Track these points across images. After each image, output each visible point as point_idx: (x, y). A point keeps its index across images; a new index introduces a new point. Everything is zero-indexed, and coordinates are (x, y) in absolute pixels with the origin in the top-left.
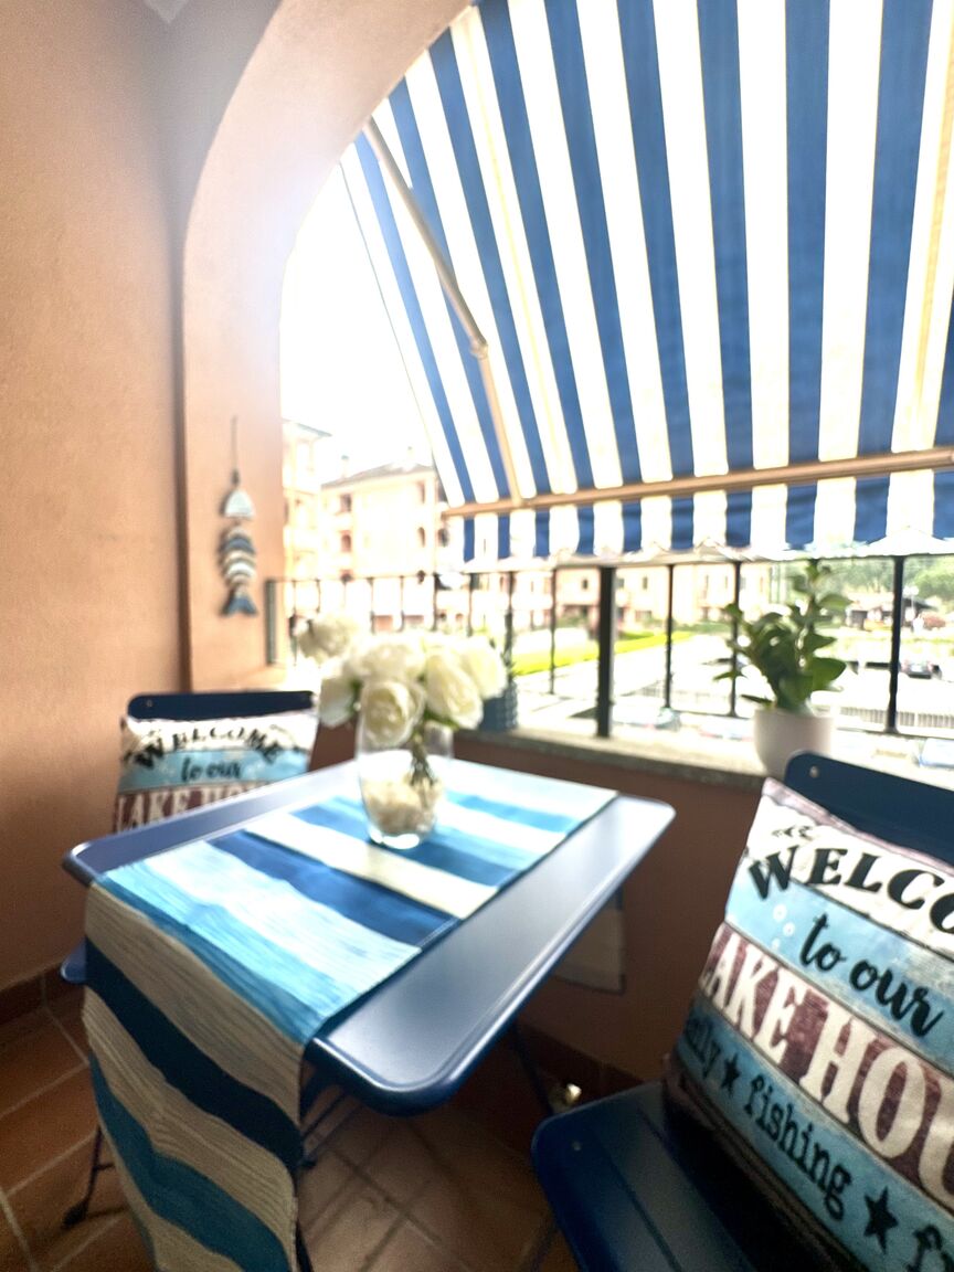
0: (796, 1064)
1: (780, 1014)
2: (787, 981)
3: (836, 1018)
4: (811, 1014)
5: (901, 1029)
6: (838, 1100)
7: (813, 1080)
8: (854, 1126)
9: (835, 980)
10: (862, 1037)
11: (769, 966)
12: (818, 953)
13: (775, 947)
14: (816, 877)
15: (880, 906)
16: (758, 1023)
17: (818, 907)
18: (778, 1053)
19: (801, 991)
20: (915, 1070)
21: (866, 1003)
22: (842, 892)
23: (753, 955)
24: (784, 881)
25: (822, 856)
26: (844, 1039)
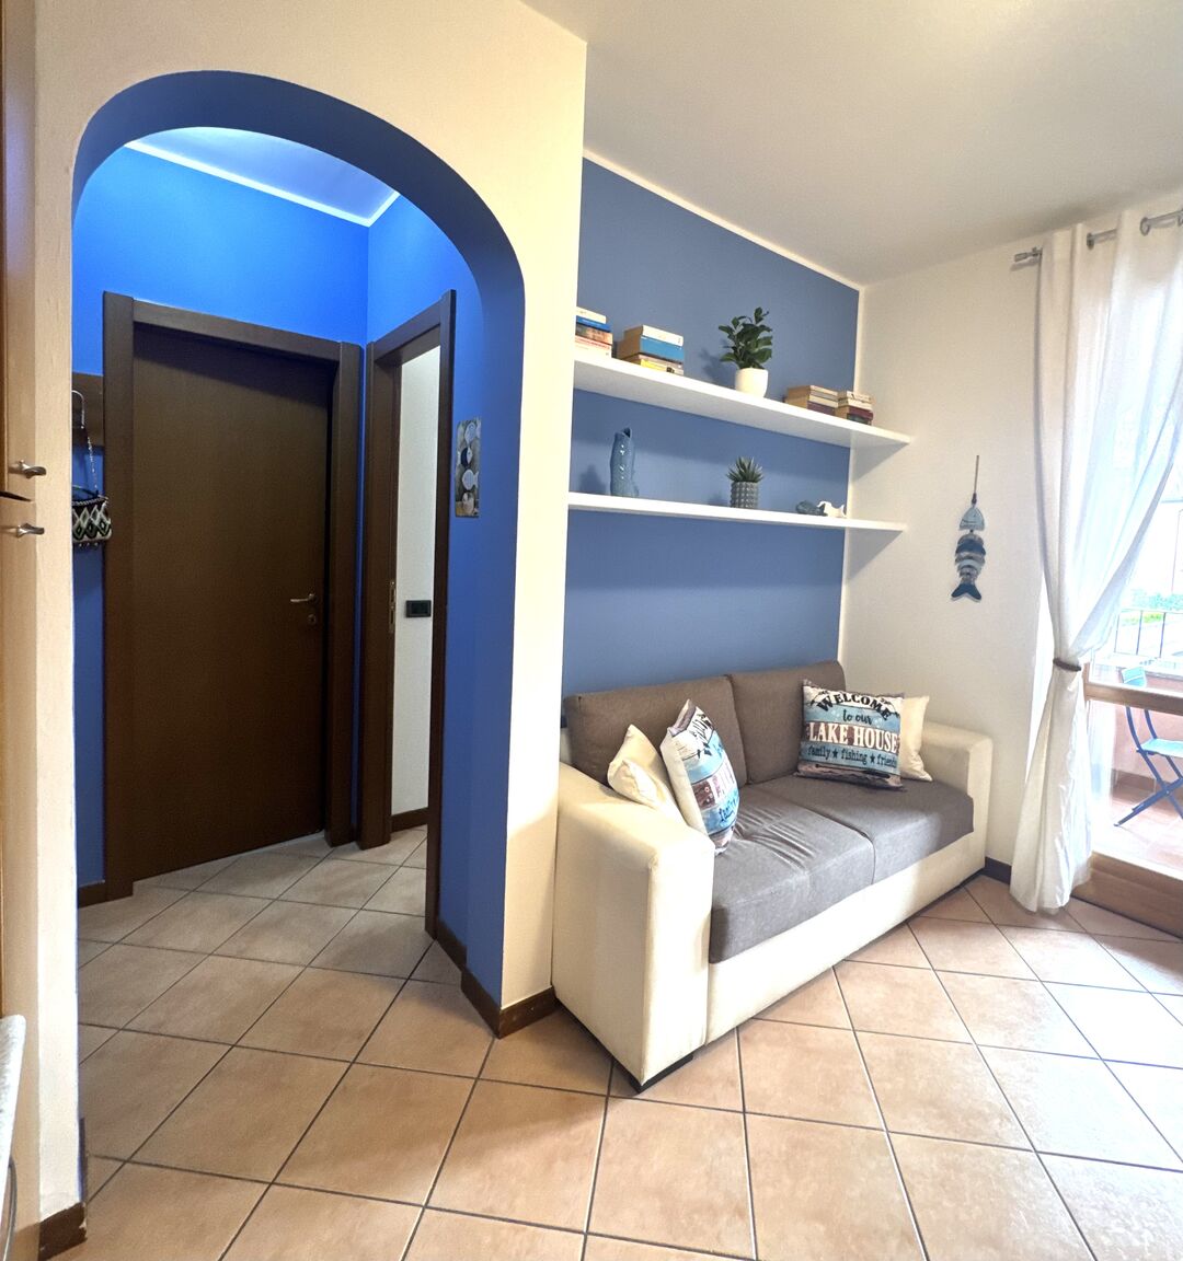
0: (851, 741)
1: (843, 734)
2: (842, 727)
3: (856, 728)
4: (851, 731)
5: (868, 725)
6: (862, 744)
7: (856, 743)
8: (866, 747)
9: (853, 721)
10: (862, 729)
11: (836, 725)
12: (847, 718)
13: (836, 720)
14: (838, 703)
15: (852, 703)
16: (838, 739)
17: (842, 708)
18: (846, 742)
19: (847, 727)
20: (872, 730)
21: (860, 723)
22: (844, 703)
23: (830, 725)
24: (831, 705)
25: (835, 696)
26: (859, 732)
